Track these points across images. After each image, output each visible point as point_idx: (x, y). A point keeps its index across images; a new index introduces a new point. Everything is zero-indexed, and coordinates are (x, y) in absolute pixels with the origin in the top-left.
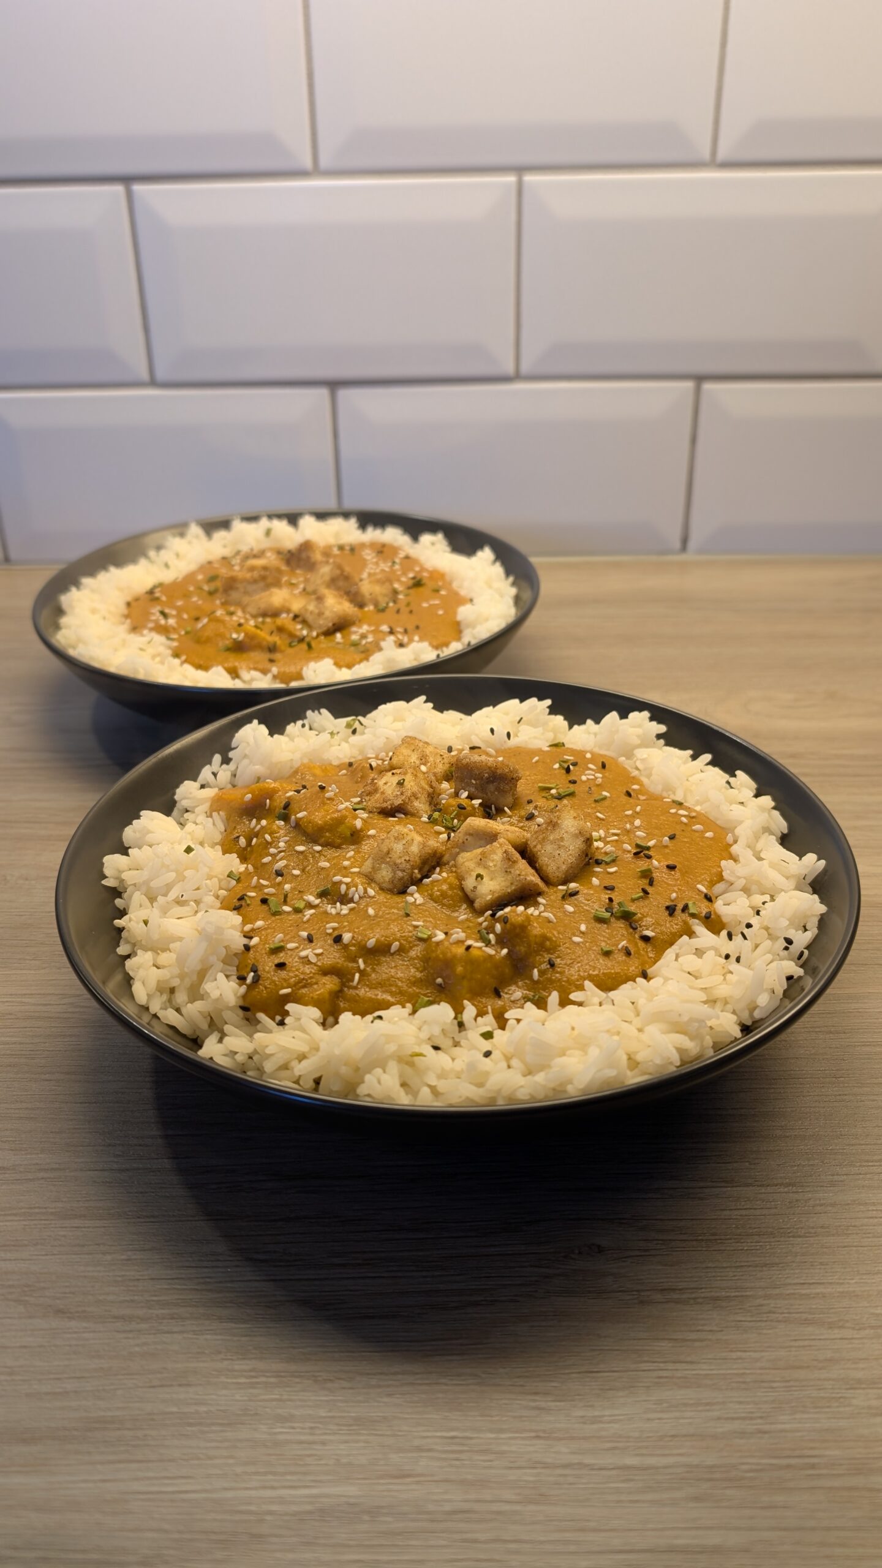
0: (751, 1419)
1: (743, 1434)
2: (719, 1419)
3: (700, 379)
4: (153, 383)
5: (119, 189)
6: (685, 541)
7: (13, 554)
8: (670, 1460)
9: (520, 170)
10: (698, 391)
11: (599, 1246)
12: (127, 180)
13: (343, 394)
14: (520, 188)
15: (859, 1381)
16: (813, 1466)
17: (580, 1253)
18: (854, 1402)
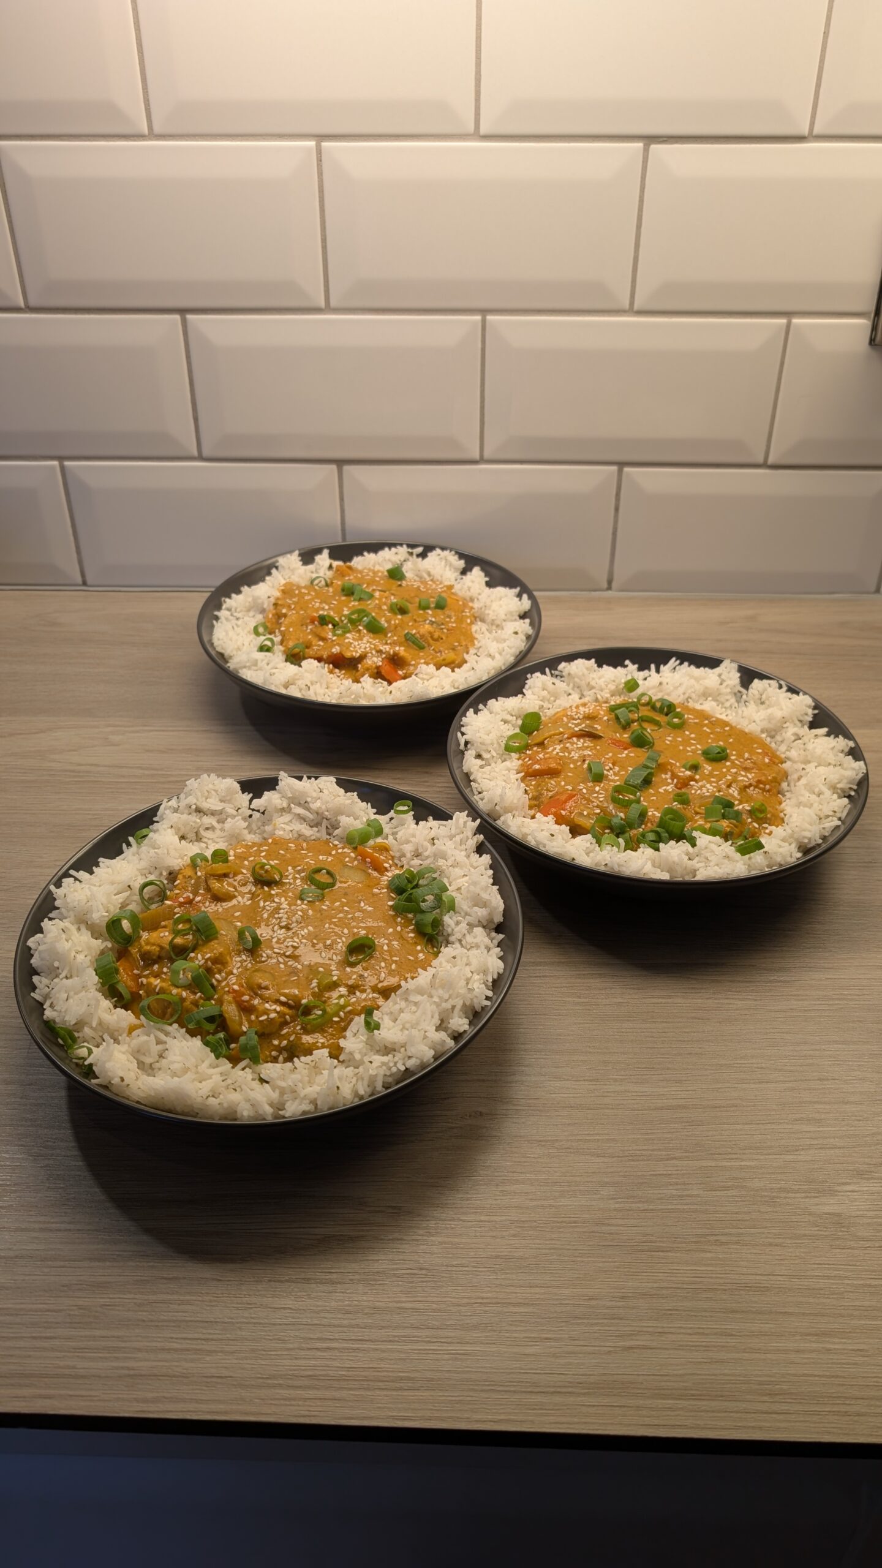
0: (547, 1200)
1: (543, 1207)
2: (531, 1199)
3: (621, 465)
4: (201, 458)
5: (177, 317)
6: (610, 582)
7: (89, 581)
8: (504, 1218)
9: (484, 312)
10: (620, 472)
11: (481, 1113)
12: (183, 311)
13: (347, 468)
14: (484, 321)
15: (607, 1183)
16: (575, 1222)
17: (470, 1116)
18: (602, 1193)
